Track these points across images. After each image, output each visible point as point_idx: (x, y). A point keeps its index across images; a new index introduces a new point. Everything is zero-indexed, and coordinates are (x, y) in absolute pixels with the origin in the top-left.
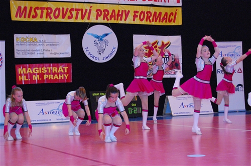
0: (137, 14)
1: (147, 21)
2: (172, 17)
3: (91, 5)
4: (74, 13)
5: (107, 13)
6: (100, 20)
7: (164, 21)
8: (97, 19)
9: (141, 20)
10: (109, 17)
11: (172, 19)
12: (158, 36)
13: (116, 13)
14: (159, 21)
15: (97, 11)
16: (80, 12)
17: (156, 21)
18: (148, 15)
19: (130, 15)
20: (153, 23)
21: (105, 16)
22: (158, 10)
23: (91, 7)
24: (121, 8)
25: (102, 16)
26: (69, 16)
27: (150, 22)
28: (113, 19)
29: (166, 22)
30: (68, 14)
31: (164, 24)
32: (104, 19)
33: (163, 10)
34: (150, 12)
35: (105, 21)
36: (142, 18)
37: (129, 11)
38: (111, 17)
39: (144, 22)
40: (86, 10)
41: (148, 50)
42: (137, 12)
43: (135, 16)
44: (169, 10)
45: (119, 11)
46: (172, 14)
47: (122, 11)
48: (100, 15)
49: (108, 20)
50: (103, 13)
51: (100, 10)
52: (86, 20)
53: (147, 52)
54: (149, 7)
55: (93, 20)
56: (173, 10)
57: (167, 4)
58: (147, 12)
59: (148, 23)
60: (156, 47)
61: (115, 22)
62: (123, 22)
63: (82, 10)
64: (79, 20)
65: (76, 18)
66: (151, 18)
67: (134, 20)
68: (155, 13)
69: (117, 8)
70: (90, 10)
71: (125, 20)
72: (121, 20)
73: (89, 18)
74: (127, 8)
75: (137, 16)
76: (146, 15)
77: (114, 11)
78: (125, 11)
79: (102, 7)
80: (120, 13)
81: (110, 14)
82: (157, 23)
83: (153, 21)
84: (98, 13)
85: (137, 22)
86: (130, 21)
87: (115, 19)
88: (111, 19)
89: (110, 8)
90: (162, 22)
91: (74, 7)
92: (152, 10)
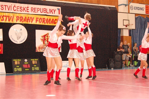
0: (38, 19)
1: (43, 23)
2: (56, 21)
3: (14, 14)
4: (5, 18)
5: (22, 18)
6: (18, 22)
7: (52, 23)
8: (17, 21)
9: (40, 22)
10: (23, 20)
11: (56, 22)
12: (49, 31)
13: (27, 18)
14: (49, 23)
15: (17, 17)
16: (8, 18)
17: (48, 23)
18: (43, 20)
19: (34, 19)
20: (46, 24)
21: (21, 20)
22: (49, 18)
23: (14, 15)
24: (30, 16)
25: (19, 20)
26: (2, 20)
27: (45, 23)
28: (25, 21)
29: (53, 24)
30: (2, 18)
31: (52, 24)
32: (20, 21)
33: (52, 18)
34: (44, 19)
35: (21, 23)
36: (40, 21)
37: (34, 18)
38: (24, 20)
39: (41, 24)
40: (11, 17)
41: (43, 38)
42: (38, 18)
43: (37, 21)
44: (54, 18)
45: (28, 17)
46: (56, 20)
47: (30, 17)
48: (18, 20)
49: (22, 22)
50: (20, 18)
51: (18, 17)
52: (11, 22)
53: (43, 39)
54: (44, 16)
55: (15, 22)
56: (57, 18)
57: (53, 15)
58: (43, 19)
59: (44, 24)
60: (47, 36)
61: (27, 23)
62: (30, 23)
63: (9, 16)
64: (7, 22)
65: (6, 20)
66: (45, 22)
67: (36, 22)
68: (47, 19)
69: (27, 16)
70: (13, 17)
71: (32, 22)
72: (29, 22)
73: (12, 21)
74: (33, 16)
75: (38, 20)
76: (42, 20)
77: (26, 17)
78: (32, 18)
79: (19, 15)
80: (29, 19)
81: (24, 19)
82: (49, 24)
83: (46, 23)
84: (17, 18)
85: (38, 23)
86: (34, 23)
87: (26, 22)
88: (24, 22)
89: (24, 16)
90: (51, 23)
91: (4, 15)
92: (46, 17)
